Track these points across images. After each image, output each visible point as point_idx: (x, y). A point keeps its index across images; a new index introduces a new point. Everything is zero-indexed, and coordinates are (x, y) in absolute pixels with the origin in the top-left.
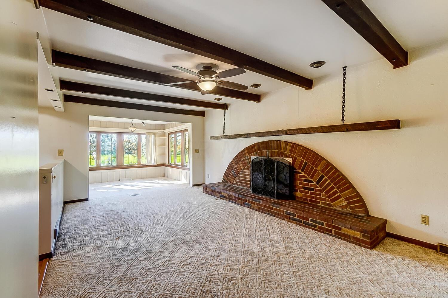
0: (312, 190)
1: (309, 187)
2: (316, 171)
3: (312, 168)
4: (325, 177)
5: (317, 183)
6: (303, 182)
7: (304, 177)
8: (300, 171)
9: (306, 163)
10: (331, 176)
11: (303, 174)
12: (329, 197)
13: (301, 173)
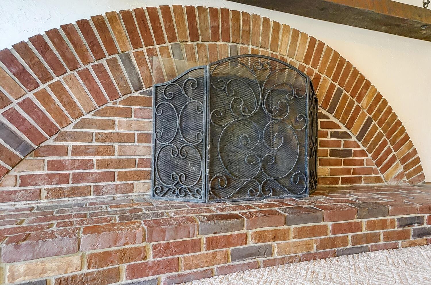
0: (348, 153)
1: (342, 148)
2: (358, 109)
3: (351, 104)
4: (374, 123)
5: (359, 138)
6: (328, 138)
7: (333, 125)
8: (325, 112)
9: (339, 92)
10: (383, 119)
11: (332, 118)
12: (378, 164)
13: (327, 117)
